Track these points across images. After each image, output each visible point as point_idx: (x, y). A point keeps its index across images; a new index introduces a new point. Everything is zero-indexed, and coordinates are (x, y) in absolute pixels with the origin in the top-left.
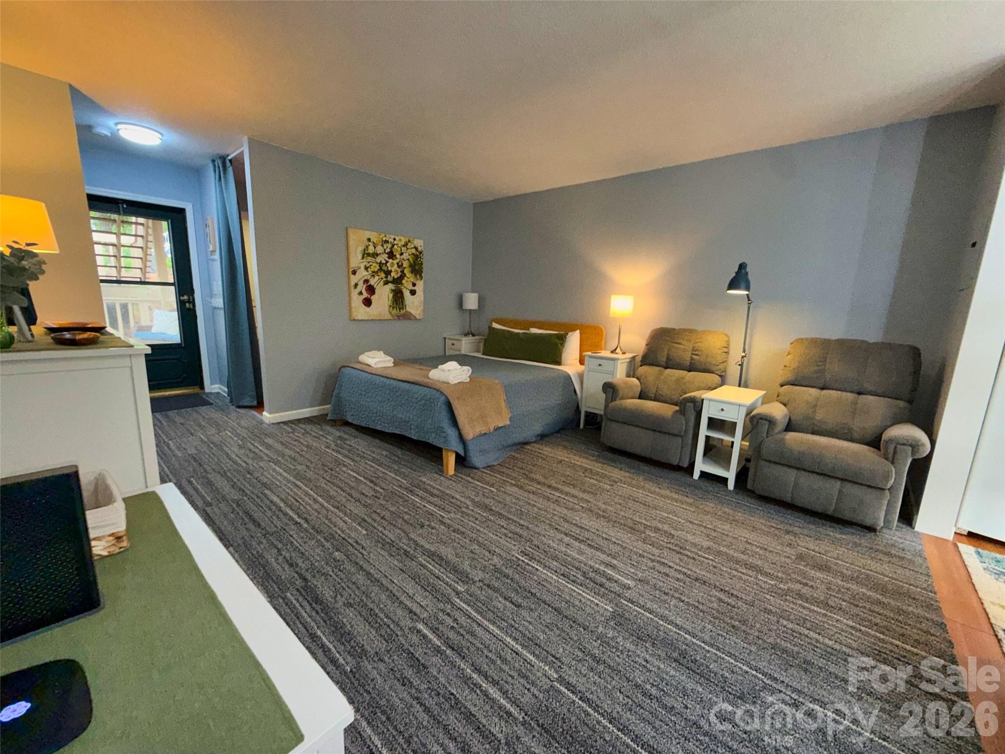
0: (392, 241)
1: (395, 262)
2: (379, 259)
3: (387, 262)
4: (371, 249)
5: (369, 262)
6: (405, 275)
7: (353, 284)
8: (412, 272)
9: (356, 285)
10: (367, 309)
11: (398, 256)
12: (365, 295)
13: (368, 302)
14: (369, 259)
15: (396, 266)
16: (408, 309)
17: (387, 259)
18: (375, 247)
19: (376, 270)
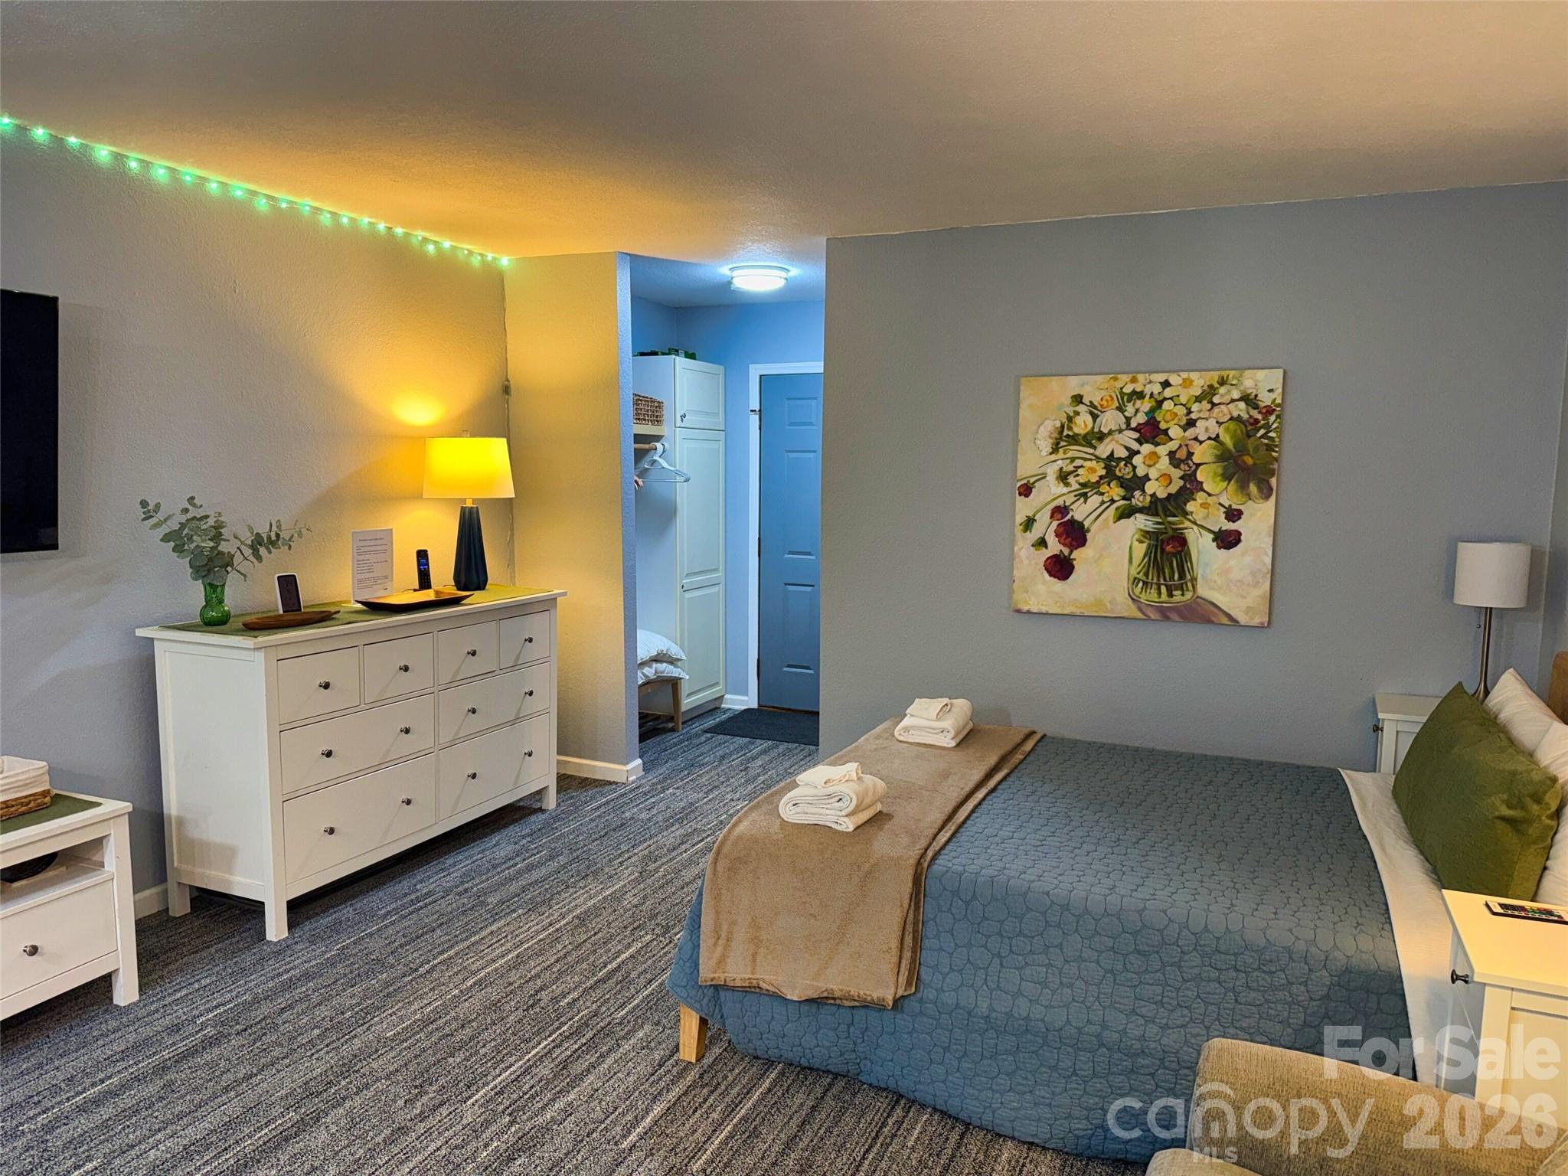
0: (1156, 389)
1: (1163, 450)
2: (1104, 450)
3: (1133, 453)
4: (1083, 423)
5: (1073, 460)
6: (1199, 488)
7: (1020, 518)
8: (1227, 477)
9: (1029, 524)
10: (1057, 585)
11: (1175, 432)
12: (1055, 546)
13: (1061, 568)
14: (1074, 451)
15: (1164, 463)
16: (1203, 591)
17: (1135, 446)
18: (1095, 417)
19: (1094, 479)
